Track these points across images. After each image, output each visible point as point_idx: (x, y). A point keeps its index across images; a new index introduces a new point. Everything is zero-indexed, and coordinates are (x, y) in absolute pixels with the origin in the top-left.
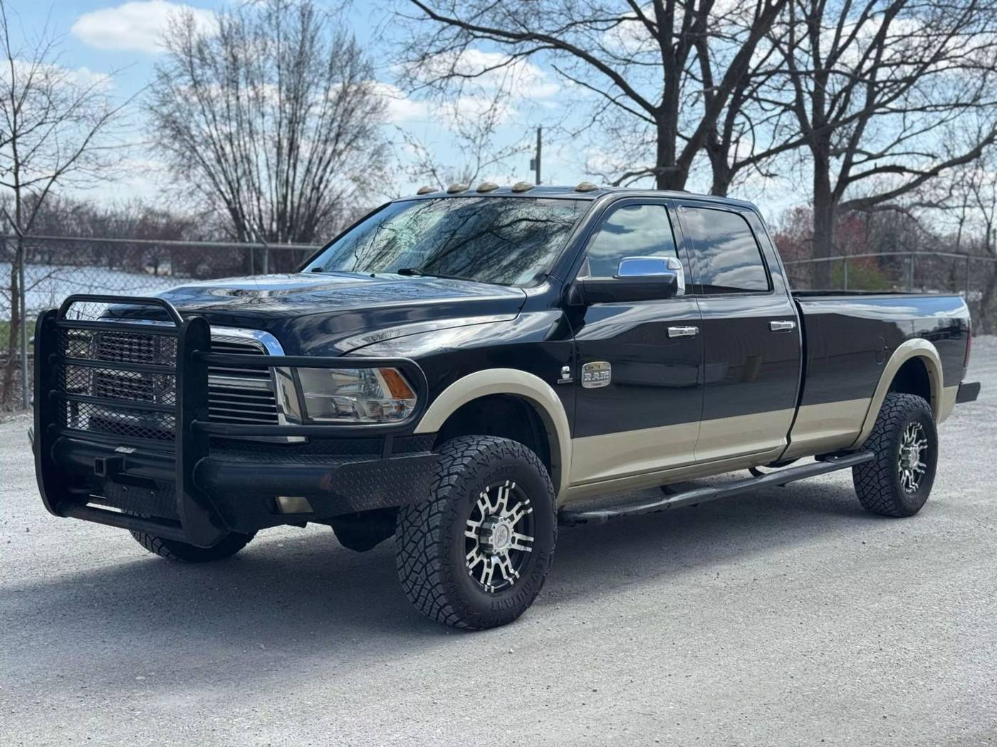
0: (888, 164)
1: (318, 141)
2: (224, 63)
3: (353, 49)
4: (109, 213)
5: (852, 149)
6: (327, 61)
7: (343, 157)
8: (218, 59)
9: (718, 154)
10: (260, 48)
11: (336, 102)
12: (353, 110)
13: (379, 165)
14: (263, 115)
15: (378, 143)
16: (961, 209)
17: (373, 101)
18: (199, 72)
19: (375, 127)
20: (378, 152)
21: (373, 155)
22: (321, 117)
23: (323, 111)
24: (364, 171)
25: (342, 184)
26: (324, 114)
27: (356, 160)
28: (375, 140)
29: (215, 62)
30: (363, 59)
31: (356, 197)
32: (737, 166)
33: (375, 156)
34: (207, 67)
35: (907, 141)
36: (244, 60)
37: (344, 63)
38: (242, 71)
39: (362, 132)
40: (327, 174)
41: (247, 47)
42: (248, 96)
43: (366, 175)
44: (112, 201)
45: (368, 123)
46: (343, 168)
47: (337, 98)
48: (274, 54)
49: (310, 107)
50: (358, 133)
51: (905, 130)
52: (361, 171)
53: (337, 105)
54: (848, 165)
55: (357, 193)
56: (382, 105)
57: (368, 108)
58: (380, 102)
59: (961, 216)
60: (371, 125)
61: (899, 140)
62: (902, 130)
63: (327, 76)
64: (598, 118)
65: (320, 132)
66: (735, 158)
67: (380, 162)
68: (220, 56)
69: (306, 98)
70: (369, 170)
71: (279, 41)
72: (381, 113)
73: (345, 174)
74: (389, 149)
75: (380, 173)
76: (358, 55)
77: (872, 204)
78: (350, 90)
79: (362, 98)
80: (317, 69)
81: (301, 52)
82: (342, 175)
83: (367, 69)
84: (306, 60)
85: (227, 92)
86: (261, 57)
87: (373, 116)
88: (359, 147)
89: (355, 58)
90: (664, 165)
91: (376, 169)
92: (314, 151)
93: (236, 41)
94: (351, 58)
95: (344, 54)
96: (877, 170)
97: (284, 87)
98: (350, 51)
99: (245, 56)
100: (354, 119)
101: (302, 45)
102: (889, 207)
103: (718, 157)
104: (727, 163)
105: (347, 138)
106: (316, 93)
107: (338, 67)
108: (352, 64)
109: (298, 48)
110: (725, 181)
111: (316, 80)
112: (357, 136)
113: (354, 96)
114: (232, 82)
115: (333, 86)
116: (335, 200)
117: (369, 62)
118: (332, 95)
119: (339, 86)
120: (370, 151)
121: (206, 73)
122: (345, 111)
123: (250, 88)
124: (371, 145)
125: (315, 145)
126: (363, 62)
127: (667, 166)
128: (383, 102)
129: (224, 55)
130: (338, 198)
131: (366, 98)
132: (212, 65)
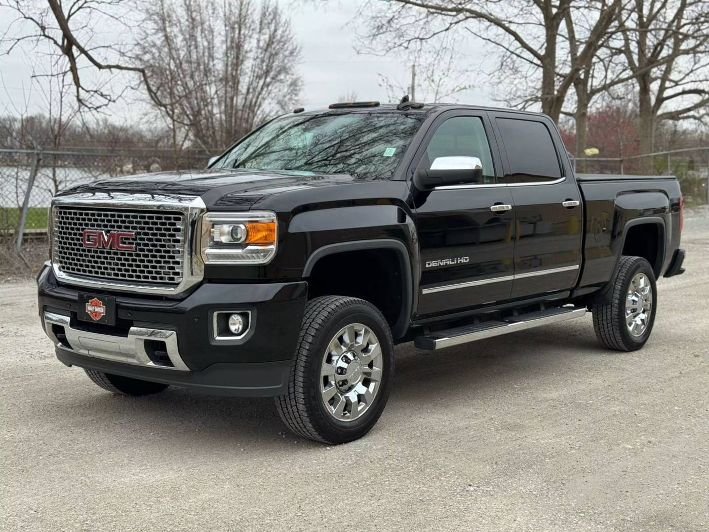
0: (692, 88)
1: (253, 76)
2: (187, 23)
3: (276, 11)
5: (665, 78)
6: (258, 20)
7: (270, 88)
8: (182, 20)
9: (581, 85)
10: (210, 13)
11: (265, 48)
12: (276, 54)
13: (295, 92)
14: (214, 59)
15: (294, 77)
17: (290, 48)
18: (168, 30)
19: (292, 66)
20: (294, 84)
21: (291, 85)
22: (255, 59)
23: (256, 55)
24: (285, 96)
25: (270, 106)
26: (257, 57)
27: (279, 90)
28: (293, 75)
29: (180, 22)
30: (283, 19)
32: (594, 92)
33: (293, 86)
34: (174, 27)
35: (698, 71)
36: (199, 20)
37: (270, 21)
38: (199, 29)
39: (284, 69)
40: (259, 100)
41: (202, 11)
42: (203, 46)
43: (286, 99)
45: (287, 63)
46: (270, 95)
47: (266, 46)
48: (222, 14)
49: (246, 52)
50: (280, 70)
51: (695, 64)
52: (283, 96)
53: (266, 50)
54: (662, 89)
56: (297, 50)
57: (287, 53)
58: (296, 48)
60: (289, 64)
61: (692, 71)
62: (693, 64)
63: (258, 30)
65: (254, 70)
66: (592, 86)
67: (296, 90)
68: (184, 18)
69: (243, 46)
70: (288, 97)
71: (225, 7)
72: (297, 56)
73: (272, 99)
74: (302, 81)
75: (296, 98)
76: (280, 16)
77: (678, 115)
78: (275, 40)
79: (283, 45)
80: (250, 26)
81: (240, 15)
82: (270, 100)
83: (286, 25)
84: (243, 20)
85: (189, 44)
86: (211, 18)
87: (291, 58)
88: (281, 80)
89: (278, 18)
90: (548, 94)
91: (293, 96)
92: (251, 84)
93: (194, 7)
94: (274, 18)
95: (270, 14)
96: (684, 92)
97: (229, 40)
98: (274, 12)
99: (201, 18)
100: (277, 61)
101: (241, 10)
102: (688, 117)
103: (581, 87)
104: (587, 90)
105: (272, 74)
106: (250, 43)
107: (265, 24)
108: (276, 22)
109: (237, 12)
110: (586, 102)
111: (250, 33)
112: (279, 73)
113: (278, 44)
114: (193, 37)
115: (262, 38)
116: (265, 118)
117: (288, 20)
118: (261, 44)
119: (267, 37)
120: (289, 83)
121: (173, 31)
122: (271, 55)
123: (204, 40)
124: (290, 78)
125: (251, 80)
126: (284, 20)
127: (550, 94)
128: (298, 49)
129: (186, 17)
130: (266, 117)
131: (286, 46)
132: (178, 25)
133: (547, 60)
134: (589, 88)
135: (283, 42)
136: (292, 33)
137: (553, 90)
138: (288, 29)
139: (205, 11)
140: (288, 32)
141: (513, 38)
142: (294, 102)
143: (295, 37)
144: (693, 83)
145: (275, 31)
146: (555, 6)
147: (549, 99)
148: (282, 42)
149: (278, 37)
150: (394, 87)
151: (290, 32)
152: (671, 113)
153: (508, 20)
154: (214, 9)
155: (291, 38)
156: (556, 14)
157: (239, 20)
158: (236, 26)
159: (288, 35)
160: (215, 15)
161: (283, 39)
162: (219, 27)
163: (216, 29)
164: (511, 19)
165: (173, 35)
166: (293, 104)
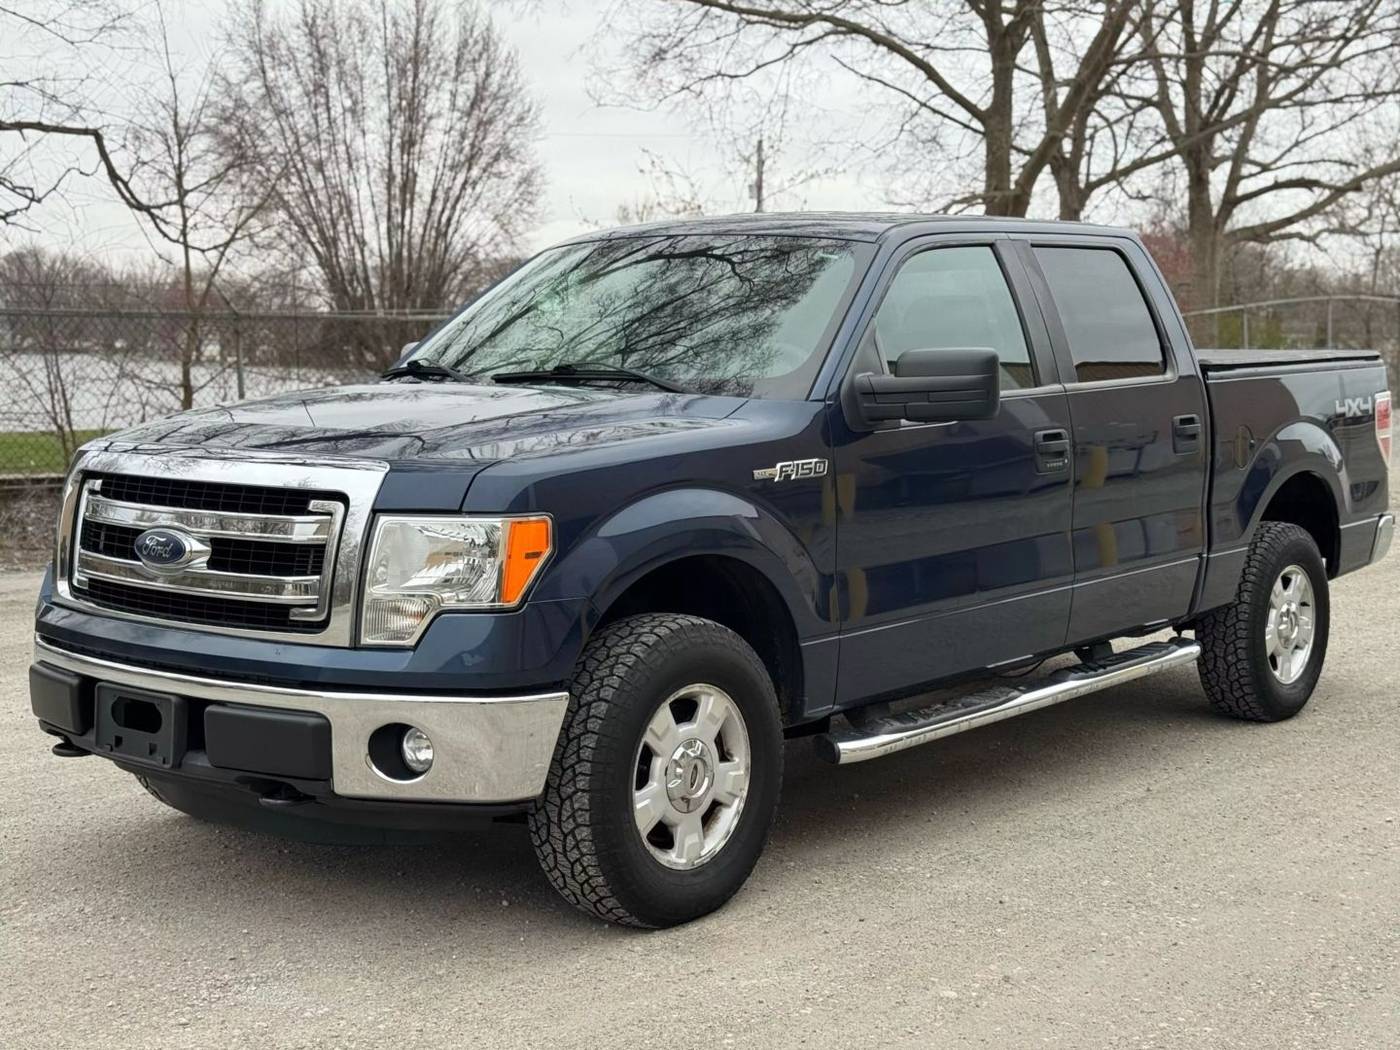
0: (1295, 177)
1: (444, 166)
2: (309, 61)
3: (489, 36)
4: (125, 276)
5: (1239, 157)
6: (451, 53)
7: (478, 188)
8: (300, 55)
9: (1066, 170)
10: (356, 40)
11: (467, 111)
12: (490, 122)
13: (529, 198)
14: (364, 133)
15: (527, 167)
16: (1377, 236)
17: (518, 109)
18: (271, 75)
19: (522, 145)
20: (526, 180)
21: (520, 184)
22: (447, 133)
23: (449, 124)
24: (507, 206)
25: (478, 225)
26: (451, 128)
27: (497, 191)
28: (523, 163)
29: (295, 59)
30: (503, 51)
31: (497, 245)
32: (1091, 187)
33: (524, 185)
34: (283, 68)
35: (1309, 143)
36: (334, 55)
37: (477, 57)
38: (333, 72)
39: (504, 152)
40: (457, 213)
41: (338, 37)
42: (343, 106)
43: (511, 211)
44: (128, 259)
45: (512, 140)
46: (479, 204)
47: (468, 104)
48: (379, 44)
49: (430, 118)
50: (498, 154)
51: (1304, 129)
52: (506, 206)
53: (469, 115)
54: (1235, 180)
55: (499, 239)
56: (532, 114)
57: (512, 119)
58: (529, 110)
59: (1378, 246)
60: (516, 142)
61: (1297, 144)
62: (1299, 128)
63: (453, 74)
64: (907, 127)
65: (446, 154)
66: (1088, 175)
67: (530, 193)
68: (303, 52)
69: (424, 106)
70: (516, 206)
71: (385, 28)
72: (532, 124)
73: (483, 211)
74: (542, 175)
75: (531, 209)
76: (496, 44)
77: (1268, 232)
78: (486, 94)
79: (505, 104)
80: (438, 66)
81: (416, 43)
82: (478, 213)
83: (509, 64)
84: (422, 54)
85: (313, 101)
86: (358, 51)
87: (519, 129)
88: (500, 173)
89: (492, 48)
90: (996, 189)
91: (525, 204)
92: (438, 181)
93: (324, 29)
94: (486, 48)
95: (476, 42)
96: (1277, 186)
97: (394, 92)
98: (484, 39)
99: (337, 51)
100: (492, 134)
101: (418, 33)
102: (1290, 236)
103: (1066, 175)
104: (1077, 182)
105: (483, 161)
106: (437, 99)
107: (468, 62)
108: (488, 58)
109: (411, 38)
110: (1076, 206)
111: (437, 81)
112: (496, 158)
113: (492, 101)
114: (319, 87)
115: (461, 89)
116: (469, 249)
117: (513, 54)
118: (461, 102)
119: (470, 88)
120: (516, 179)
121: (282, 76)
122: (480, 123)
123: (345, 94)
124: (517, 170)
125: (439, 173)
126: (504, 55)
127: (1001, 190)
128: (534, 109)
129: (307, 49)
130: (472, 246)
131: (508, 105)
132: (291, 65)
133: (995, 121)
134: (1082, 178)
135: (503, 98)
136: (520, 80)
137: (1009, 180)
138: (513, 72)
139: (345, 37)
140: (513, 77)
141: (922, 75)
142: (526, 216)
143: (528, 87)
144: (1295, 166)
145: (488, 75)
146: (1008, 11)
147: (996, 200)
148: (501, 97)
149: (493, 88)
150: (674, 176)
151: (516, 78)
152: (1252, 228)
153: (924, 42)
154: (363, 33)
155: (520, 89)
156: (1011, 24)
157: (412, 53)
158: (409, 66)
159: (512, 85)
160: (365, 44)
161: (503, 92)
162: (374, 68)
163: (368, 71)
164: (928, 41)
165: (280, 83)
166: (524, 220)
